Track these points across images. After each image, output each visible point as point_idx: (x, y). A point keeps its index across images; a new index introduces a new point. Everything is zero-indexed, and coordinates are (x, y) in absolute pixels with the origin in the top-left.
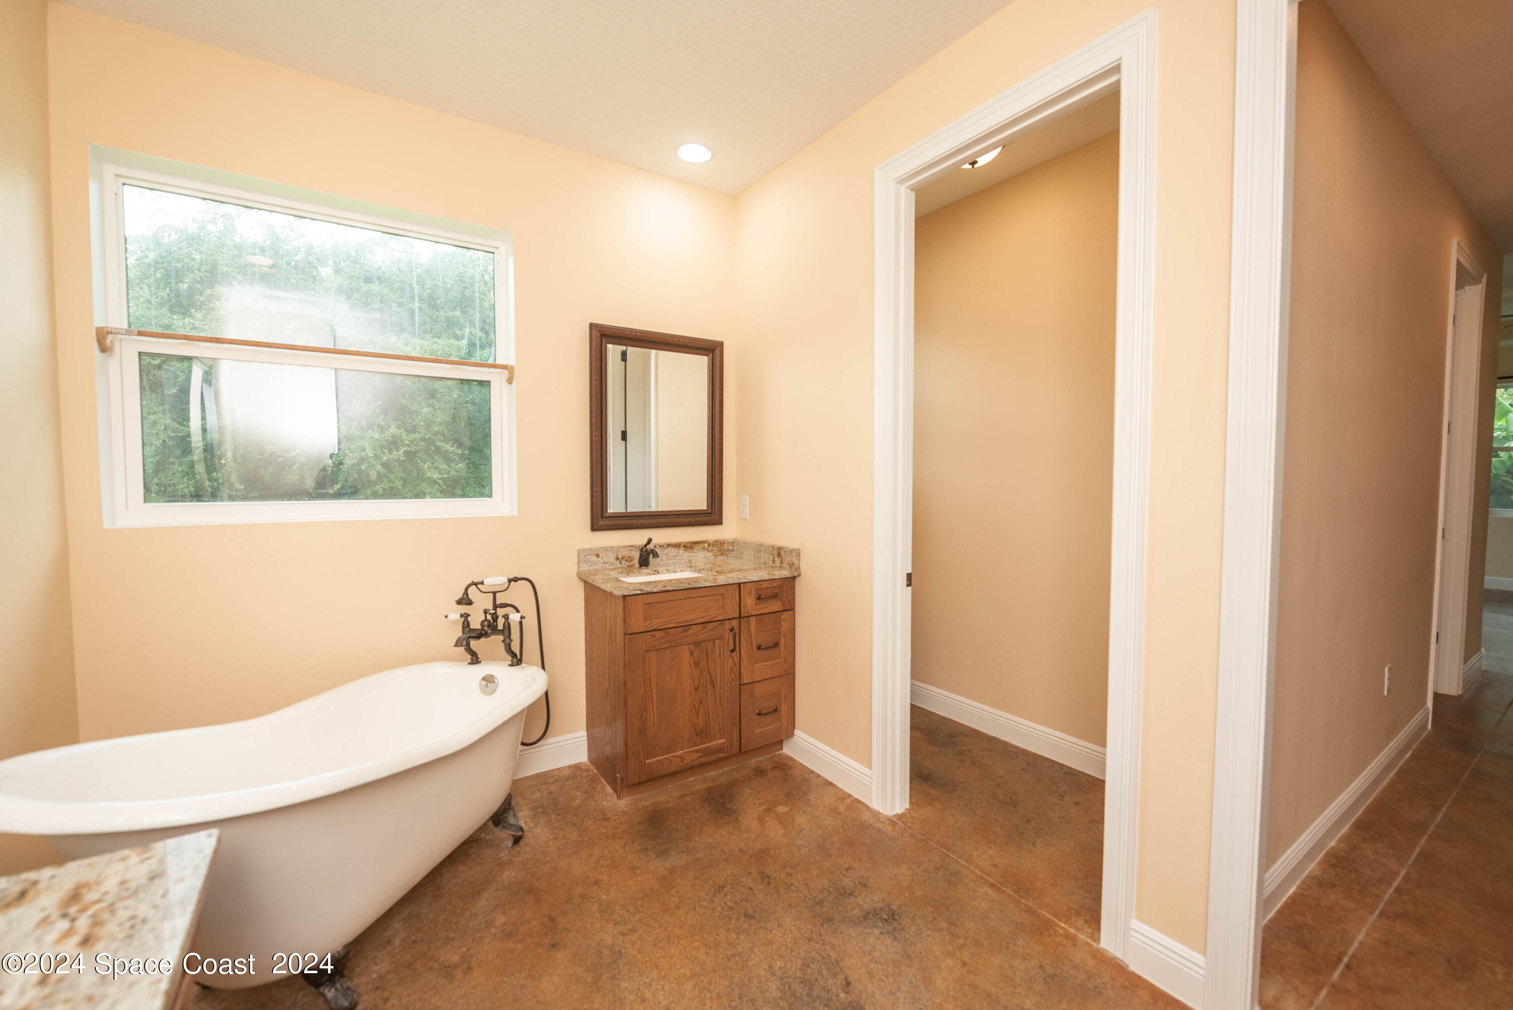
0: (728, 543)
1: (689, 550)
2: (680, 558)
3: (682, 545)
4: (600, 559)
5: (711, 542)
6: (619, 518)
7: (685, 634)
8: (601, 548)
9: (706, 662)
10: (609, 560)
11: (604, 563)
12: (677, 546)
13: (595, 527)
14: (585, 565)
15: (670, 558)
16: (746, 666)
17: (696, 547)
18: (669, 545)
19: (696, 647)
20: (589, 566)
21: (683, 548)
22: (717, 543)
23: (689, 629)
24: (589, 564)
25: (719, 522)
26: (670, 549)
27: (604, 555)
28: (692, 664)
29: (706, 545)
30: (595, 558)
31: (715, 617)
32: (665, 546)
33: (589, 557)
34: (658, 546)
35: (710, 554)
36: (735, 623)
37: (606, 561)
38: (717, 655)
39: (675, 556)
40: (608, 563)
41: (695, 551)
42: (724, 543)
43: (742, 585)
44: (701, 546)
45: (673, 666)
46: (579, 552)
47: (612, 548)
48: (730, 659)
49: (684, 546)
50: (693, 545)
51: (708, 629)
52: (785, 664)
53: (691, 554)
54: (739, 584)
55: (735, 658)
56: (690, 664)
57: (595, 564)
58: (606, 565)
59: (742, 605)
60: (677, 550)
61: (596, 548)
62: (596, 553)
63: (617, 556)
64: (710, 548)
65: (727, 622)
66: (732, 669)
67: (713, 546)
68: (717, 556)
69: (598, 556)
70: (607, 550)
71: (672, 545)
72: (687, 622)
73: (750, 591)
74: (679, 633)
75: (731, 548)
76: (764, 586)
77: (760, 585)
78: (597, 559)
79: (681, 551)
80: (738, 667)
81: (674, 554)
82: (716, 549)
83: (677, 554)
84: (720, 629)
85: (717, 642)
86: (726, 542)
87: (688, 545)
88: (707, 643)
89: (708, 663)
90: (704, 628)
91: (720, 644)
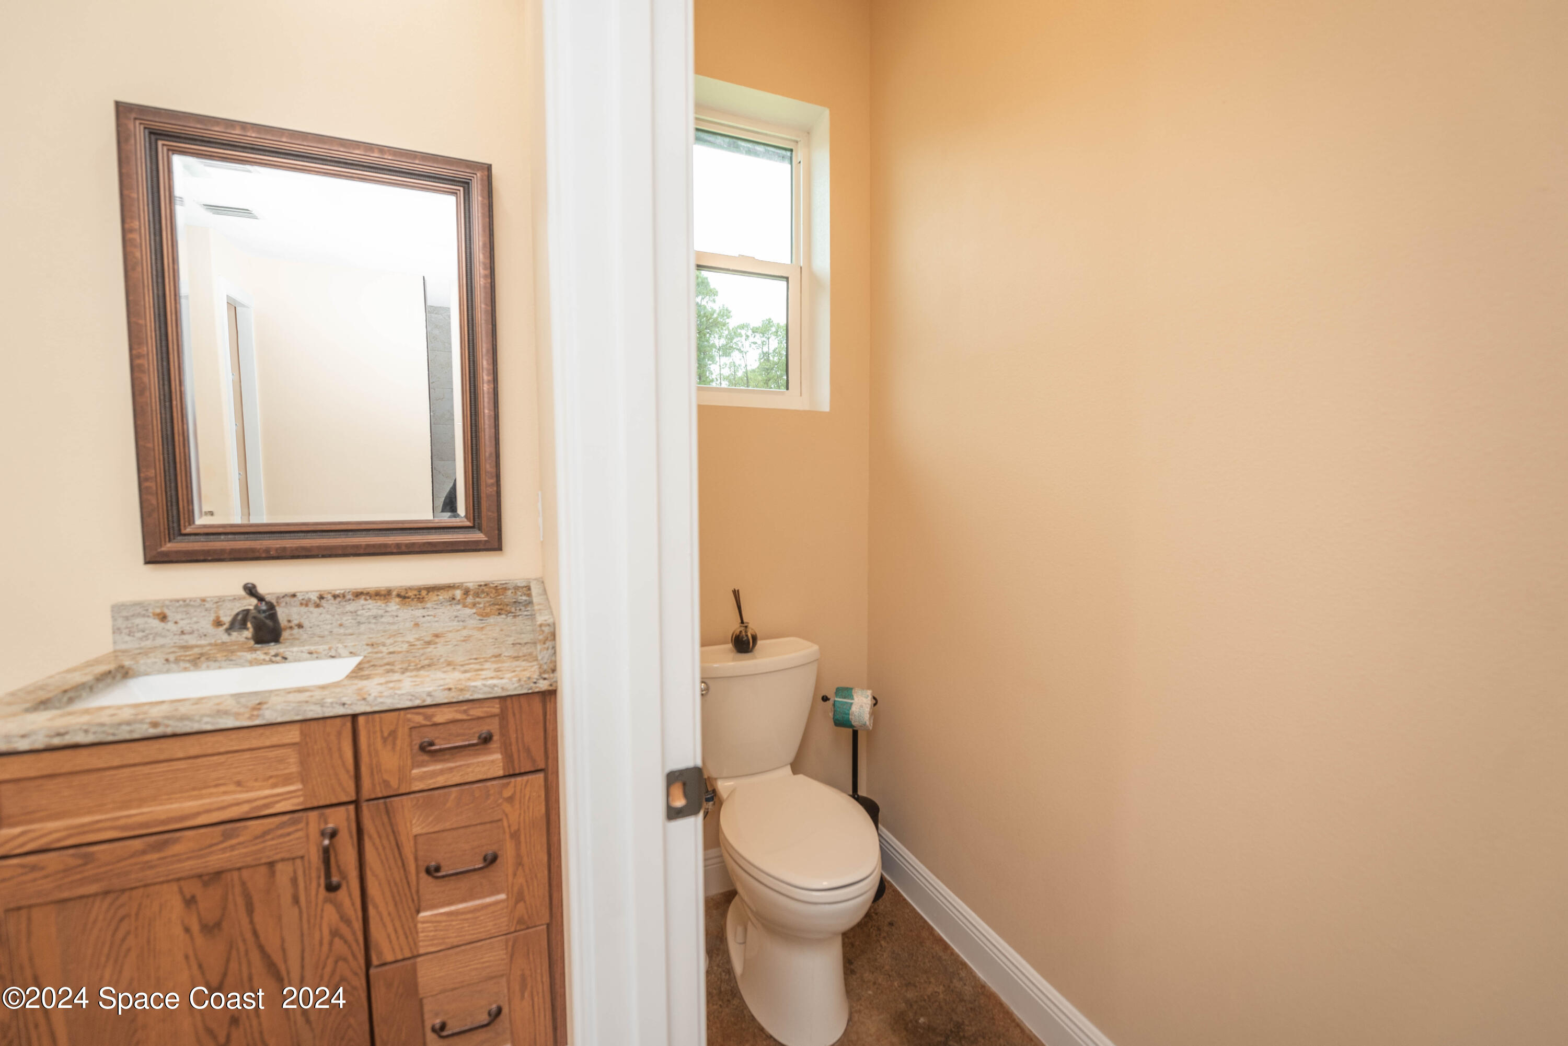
0: (517, 588)
1: (414, 603)
2: (391, 620)
3: (394, 593)
4: (170, 625)
5: (471, 585)
6: (222, 537)
7: (155, 856)
8: (171, 601)
9: (245, 920)
10: (195, 627)
11: (183, 633)
12: (382, 595)
13: (154, 557)
14: (127, 638)
15: (363, 620)
16: (387, 919)
17: (433, 596)
18: (358, 595)
19: (206, 885)
20: (141, 639)
21: (398, 600)
22: (486, 590)
23: (176, 841)
24: (140, 635)
25: (495, 544)
26: (362, 602)
27: (178, 617)
28: (195, 928)
29: (458, 594)
30: (155, 623)
31: (266, 806)
32: (349, 596)
33: (138, 621)
34: (329, 597)
35: (468, 611)
36: (340, 819)
37: (187, 629)
38: (286, 899)
39: (375, 617)
40: (191, 633)
41: (429, 605)
42: (506, 589)
43: (361, 720)
44: (444, 596)
45: (124, 940)
46: (118, 610)
47: (203, 600)
48: (330, 910)
49: (399, 596)
50: (424, 593)
51: (241, 839)
52: (521, 905)
53: (420, 612)
54: (354, 717)
55: (347, 903)
56: (187, 930)
57: (156, 635)
58: (186, 637)
59: (364, 770)
60: (379, 603)
61: (157, 601)
62: (158, 611)
63: (218, 617)
64: (470, 600)
65: (313, 815)
66: (335, 933)
67: (477, 595)
68: (488, 615)
69: (163, 618)
70: (187, 605)
71: (368, 594)
72: (163, 822)
73: (393, 733)
74: (132, 856)
75: (524, 598)
76: (439, 719)
77: (427, 717)
78: (163, 624)
79: (393, 605)
80: (358, 926)
81: (374, 612)
82: (483, 600)
83: (381, 612)
84: (289, 834)
85: (279, 867)
86: (509, 586)
87: (410, 594)
88: (245, 874)
89: (252, 922)
90: (226, 836)
91: (295, 872)
